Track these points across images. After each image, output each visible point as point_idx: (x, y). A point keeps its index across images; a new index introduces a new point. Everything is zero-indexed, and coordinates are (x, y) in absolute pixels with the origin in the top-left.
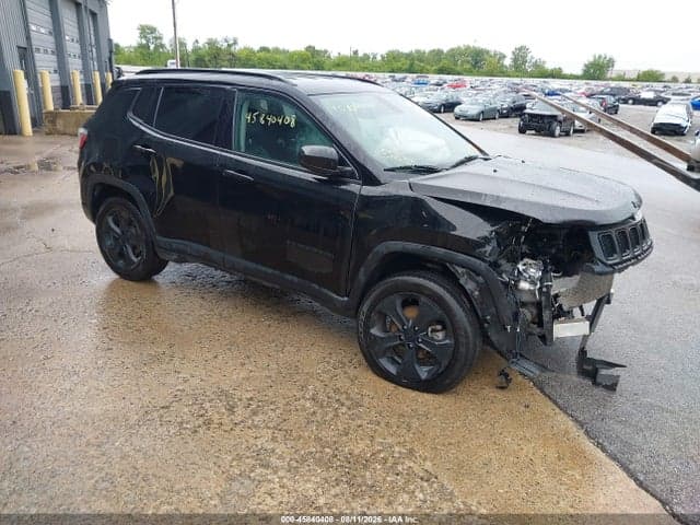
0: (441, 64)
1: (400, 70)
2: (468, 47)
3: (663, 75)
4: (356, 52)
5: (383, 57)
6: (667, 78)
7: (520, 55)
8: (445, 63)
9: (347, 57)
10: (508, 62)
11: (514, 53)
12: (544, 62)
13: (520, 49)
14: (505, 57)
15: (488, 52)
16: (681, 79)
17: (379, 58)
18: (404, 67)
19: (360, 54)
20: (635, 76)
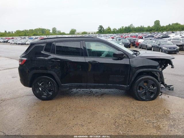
0: (34, 33)
1: (22, 36)
2: (40, 28)
3: (87, 33)
4: (6, 31)
5: (15, 32)
6: (88, 33)
7: (54, 30)
8: (35, 33)
9: (3, 33)
10: (51, 31)
11: (52, 29)
12: (60, 31)
13: (54, 28)
14: (50, 30)
15: (45, 29)
16: (91, 33)
17: (14, 33)
18: (23, 35)
19: (7, 32)
20: (81, 33)
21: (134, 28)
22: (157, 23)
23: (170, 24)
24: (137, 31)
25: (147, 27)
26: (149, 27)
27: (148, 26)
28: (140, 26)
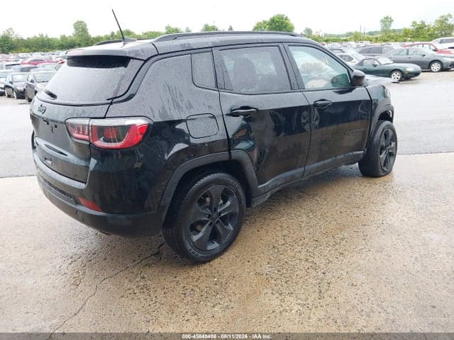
21: (22, 39)
22: (81, 28)
23: (113, 33)
24: (34, 48)
25: (59, 38)
26: (63, 38)
27: (61, 36)
28: (38, 36)
